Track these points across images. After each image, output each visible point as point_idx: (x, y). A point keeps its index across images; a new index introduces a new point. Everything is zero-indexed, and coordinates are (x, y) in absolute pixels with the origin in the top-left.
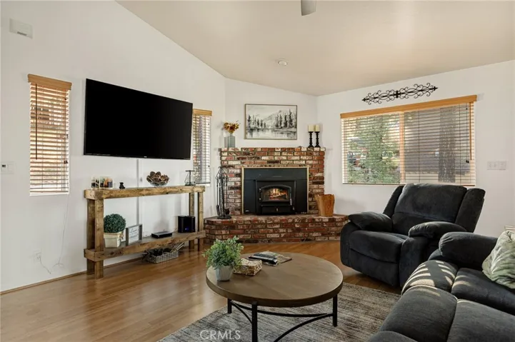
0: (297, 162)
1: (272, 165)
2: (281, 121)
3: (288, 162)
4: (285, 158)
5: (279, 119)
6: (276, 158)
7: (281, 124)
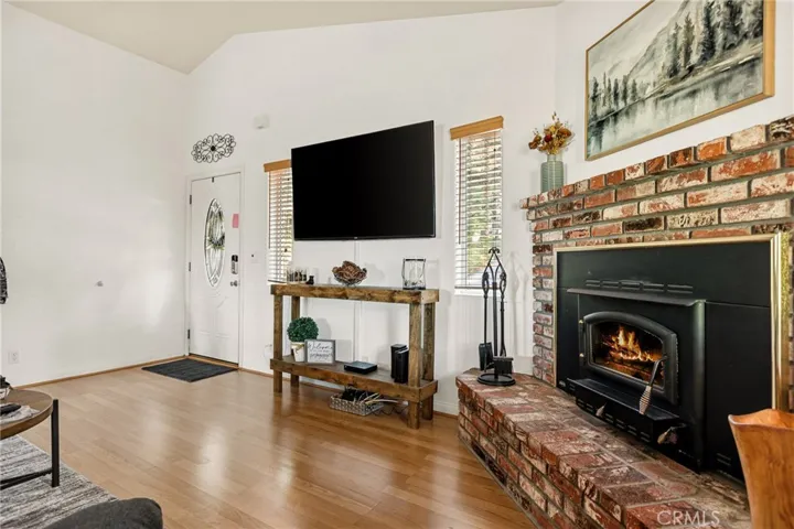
0: (737, 214)
1: (637, 235)
2: (688, 44)
3: (694, 216)
4: (675, 202)
5: (681, 41)
6: (645, 208)
7: (688, 55)
